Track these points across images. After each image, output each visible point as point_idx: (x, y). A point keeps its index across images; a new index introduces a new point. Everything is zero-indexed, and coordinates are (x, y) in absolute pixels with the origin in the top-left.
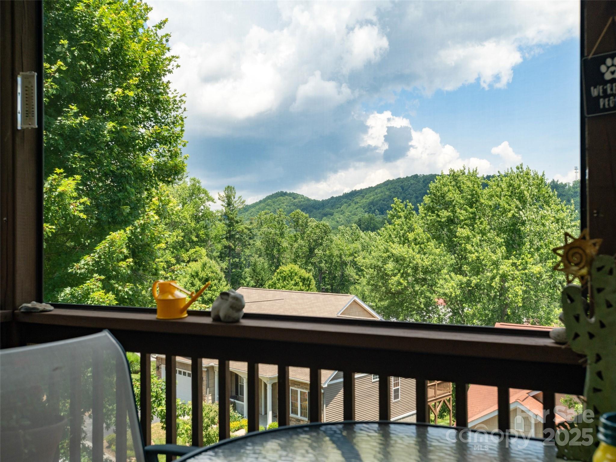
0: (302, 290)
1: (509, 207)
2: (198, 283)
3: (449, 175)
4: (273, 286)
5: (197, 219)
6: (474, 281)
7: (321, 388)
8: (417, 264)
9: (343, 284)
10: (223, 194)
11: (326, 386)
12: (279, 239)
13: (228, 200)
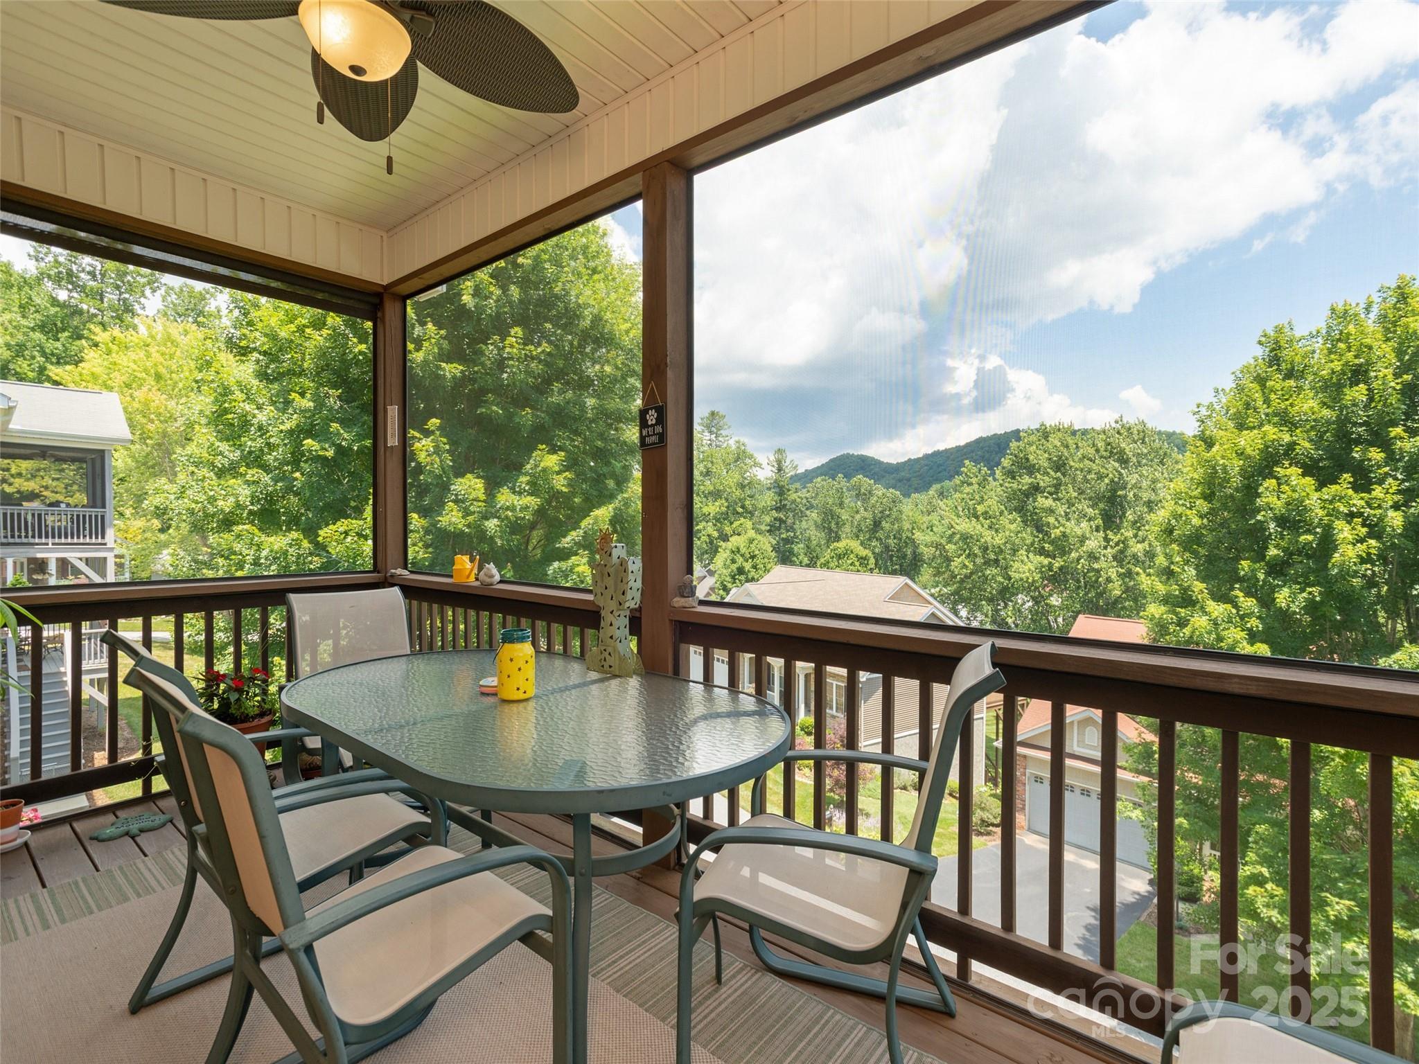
0: (858, 571)
1: (1106, 472)
2: (740, 560)
3: (1038, 430)
4: (826, 565)
5: (742, 487)
6: (1057, 565)
7: (859, 682)
8: (986, 542)
9: (916, 564)
10: (772, 458)
11: (864, 679)
12: (837, 510)
13: (779, 465)
